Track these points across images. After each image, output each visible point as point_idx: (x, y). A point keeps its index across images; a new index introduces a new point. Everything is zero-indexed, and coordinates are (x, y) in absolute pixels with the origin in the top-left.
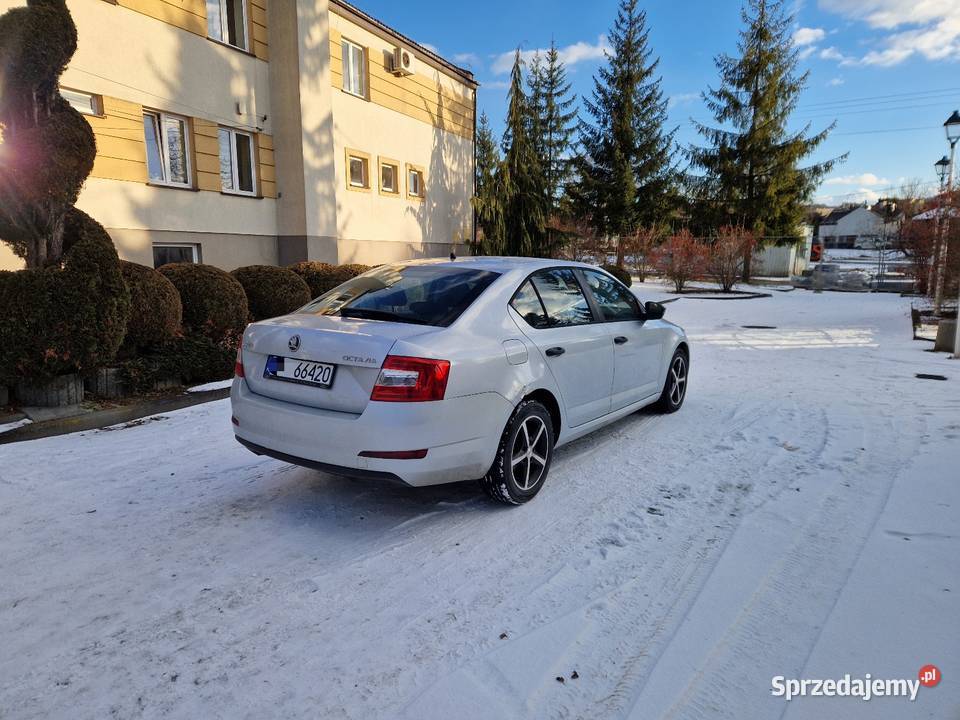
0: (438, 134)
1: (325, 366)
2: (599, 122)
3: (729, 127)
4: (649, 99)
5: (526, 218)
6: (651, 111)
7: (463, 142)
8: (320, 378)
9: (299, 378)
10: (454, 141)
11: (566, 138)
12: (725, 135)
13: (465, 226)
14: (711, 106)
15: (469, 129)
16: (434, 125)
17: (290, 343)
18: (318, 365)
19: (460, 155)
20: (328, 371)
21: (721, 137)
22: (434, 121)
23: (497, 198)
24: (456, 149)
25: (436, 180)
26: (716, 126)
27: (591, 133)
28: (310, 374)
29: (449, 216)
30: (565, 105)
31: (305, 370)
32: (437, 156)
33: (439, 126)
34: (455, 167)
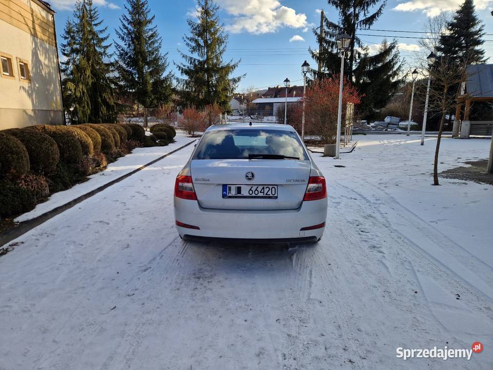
0: (34, 40)
1: (271, 187)
2: (126, 45)
3: (196, 56)
4: (152, 36)
5: (101, 96)
6: (153, 43)
7: (49, 46)
8: (270, 193)
9: (254, 195)
10: (44, 45)
11: (105, 51)
12: (195, 60)
13: (56, 99)
14: (188, 44)
15: (52, 39)
16: (31, 34)
17: (247, 176)
18: (265, 187)
19: (49, 55)
20: (273, 189)
21: (193, 61)
22: (31, 32)
23: (82, 83)
24: (46, 51)
25: (36, 69)
26: (190, 55)
27: (122, 50)
28: (261, 192)
29: (47, 93)
30: (101, 31)
31: (256, 190)
32: (35, 54)
33: (34, 35)
34: (46, 62)
